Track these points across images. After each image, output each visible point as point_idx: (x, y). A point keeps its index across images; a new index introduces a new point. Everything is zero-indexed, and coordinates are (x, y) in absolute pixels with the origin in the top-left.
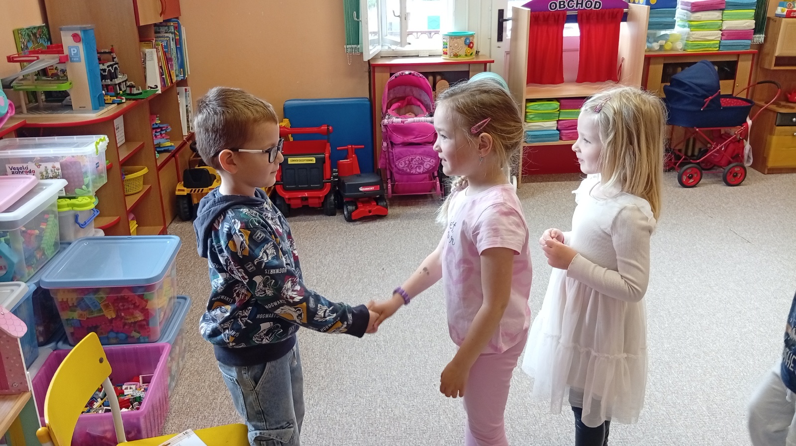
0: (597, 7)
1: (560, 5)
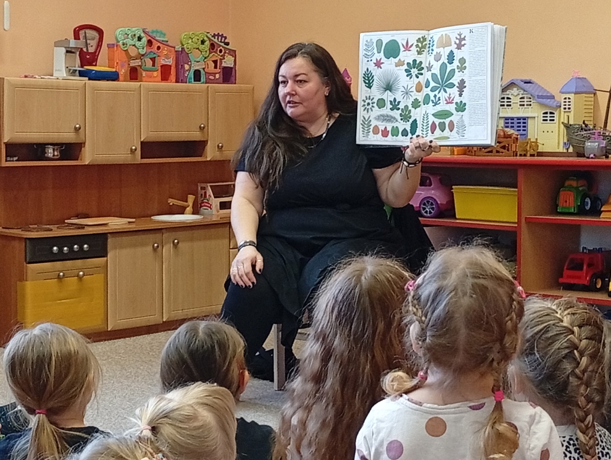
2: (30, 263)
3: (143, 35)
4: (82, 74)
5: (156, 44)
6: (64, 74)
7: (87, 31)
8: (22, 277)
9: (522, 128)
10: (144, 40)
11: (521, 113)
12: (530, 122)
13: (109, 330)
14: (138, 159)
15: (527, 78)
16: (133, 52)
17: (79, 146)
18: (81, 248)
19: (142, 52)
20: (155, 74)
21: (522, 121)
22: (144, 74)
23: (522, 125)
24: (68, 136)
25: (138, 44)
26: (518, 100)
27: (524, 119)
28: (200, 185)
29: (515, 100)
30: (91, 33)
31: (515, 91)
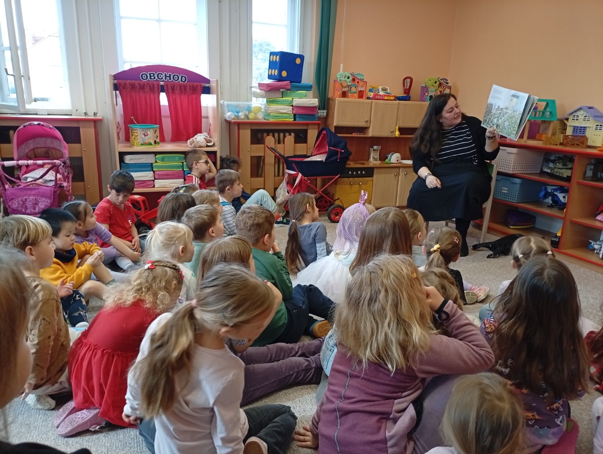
3: (350, 76)
5: (357, 81)
7: (408, 79)
9: (582, 132)
10: (351, 78)
11: (583, 124)
12: (588, 130)
15: (590, 105)
16: (345, 84)
19: (349, 84)
20: (355, 95)
21: (583, 128)
22: (350, 95)
23: (582, 130)
25: (348, 80)
26: (583, 117)
27: (585, 127)
29: (581, 118)
31: (582, 112)
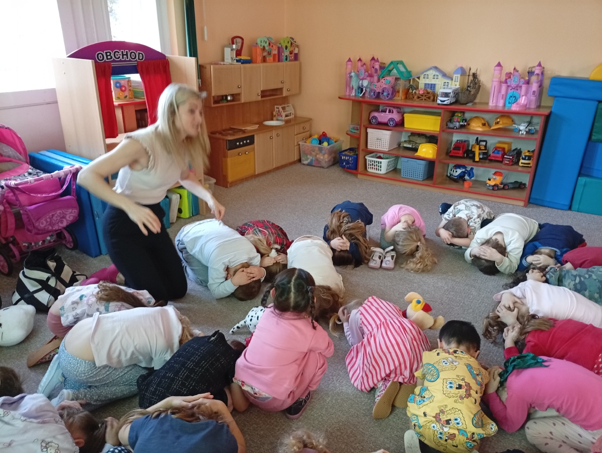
0: (141, 58)
1: (107, 56)
2: (228, 150)
4: (238, 61)
6: (230, 61)
7: (237, 39)
8: (225, 156)
9: (432, 89)
10: (267, 43)
11: (433, 82)
12: (436, 86)
13: (256, 174)
14: (259, 98)
15: (436, 66)
17: (239, 94)
18: (243, 143)
19: (267, 48)
20: (271, 58)
22: (268, 59)
23: (433, 87)
24: (235, 91)
25: (265, 45)
27: (434, 84)
28: (276, 106)
29: (431, 77)
30: (239, 40)
31: (431, 72)
